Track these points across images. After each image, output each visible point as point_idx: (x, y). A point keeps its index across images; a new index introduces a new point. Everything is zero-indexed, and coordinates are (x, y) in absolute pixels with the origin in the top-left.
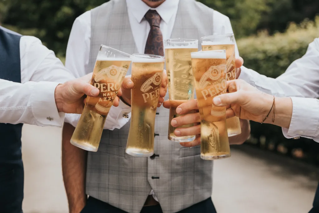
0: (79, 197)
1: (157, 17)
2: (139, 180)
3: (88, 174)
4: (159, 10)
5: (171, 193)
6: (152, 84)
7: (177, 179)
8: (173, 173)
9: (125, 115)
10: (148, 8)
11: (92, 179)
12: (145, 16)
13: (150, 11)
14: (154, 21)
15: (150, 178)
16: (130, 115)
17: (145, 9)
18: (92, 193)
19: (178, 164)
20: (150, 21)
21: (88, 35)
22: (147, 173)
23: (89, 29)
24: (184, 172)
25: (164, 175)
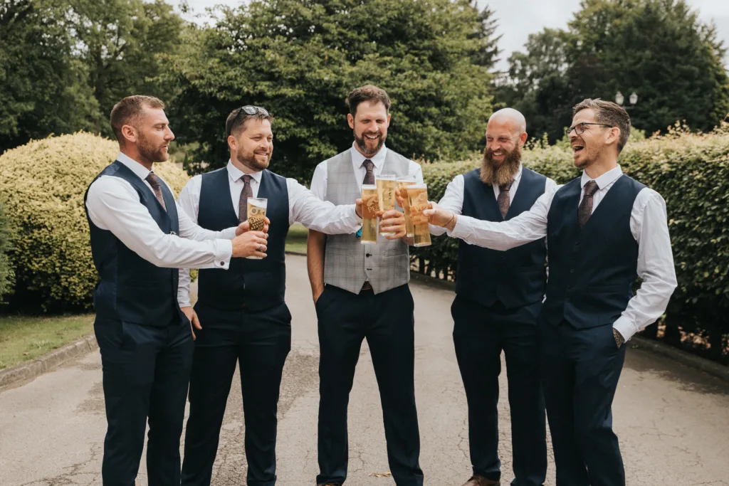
0: (320, 285)
1: (371, 164)
2: (359, 271)
3: (325, 269)
4: (373, 160)
5: (379, 280)
6: (373, 202)
7: (384, 271)
8: (380, 266)
9: (359, 224)
10: (365, 159)
11: (328, 272)
12: (363, 163)
13: (366, 160)
14: (369, 167)
15: (366, 270)
16: (362, 224)
17: (363, 159)
18: (329, 281)
19: (384, 261)
20: (366, 167)
21: (326, 177)
22: (364, 266)
23: (326, 173)
24: (388, 266)
25: (375, 268)
